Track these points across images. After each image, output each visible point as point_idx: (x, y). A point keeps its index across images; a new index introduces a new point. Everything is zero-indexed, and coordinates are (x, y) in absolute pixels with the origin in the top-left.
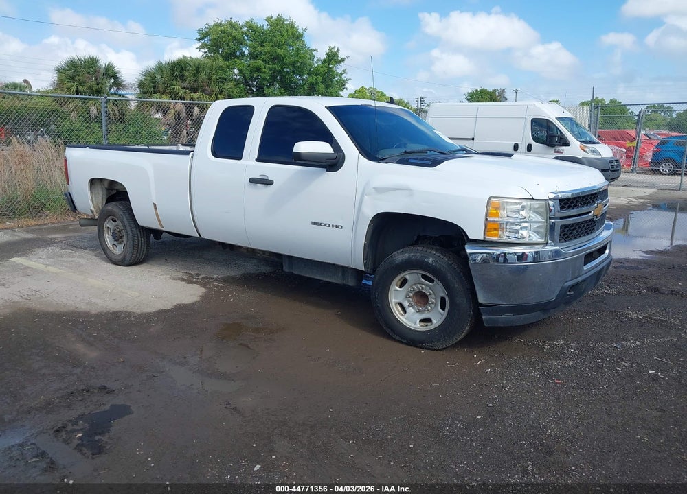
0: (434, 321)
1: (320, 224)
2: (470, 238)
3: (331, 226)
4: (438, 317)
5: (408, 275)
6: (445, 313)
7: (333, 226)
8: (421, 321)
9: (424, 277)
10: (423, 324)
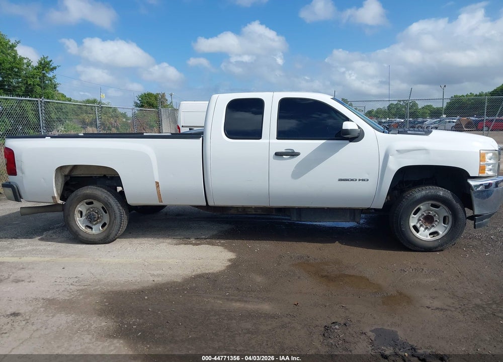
0: (441, 233)
1: (348, 180)
2: (471, 176)
3: (358, 180)
4: (442, 230)
5: (421, 206)
6: (448, 227)
7: (359, 180)
8: (430, 234)
9: (433, 205)
10: (432, 236)
